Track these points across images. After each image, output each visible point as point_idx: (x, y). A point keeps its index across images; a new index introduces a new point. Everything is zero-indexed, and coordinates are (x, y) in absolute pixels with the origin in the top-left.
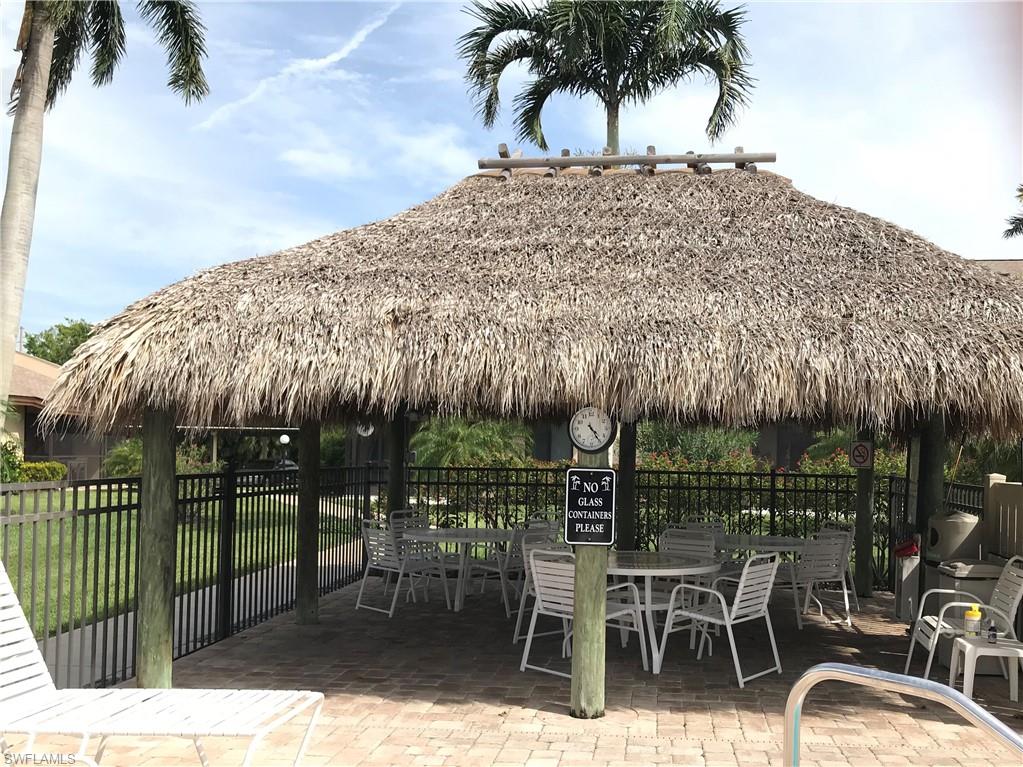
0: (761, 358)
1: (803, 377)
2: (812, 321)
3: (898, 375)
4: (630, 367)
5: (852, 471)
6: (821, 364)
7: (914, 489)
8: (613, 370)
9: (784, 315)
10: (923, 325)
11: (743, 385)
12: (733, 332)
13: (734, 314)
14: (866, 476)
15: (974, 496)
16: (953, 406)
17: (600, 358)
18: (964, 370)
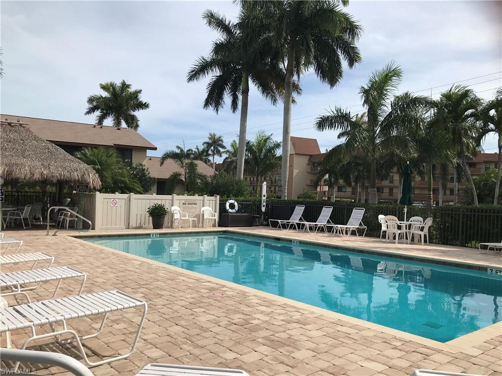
0: (35, 171)
1: (42, 174)
2: (42, 165)
3: (57, 175)
4: (11, 171)
5: (41, 191)
6: (45, 172)
7: (57, 196)
8: (7, 171)
9: (39, 164)
10: (61, 167)
11: (32, 175)
12: (29, 166)
13: (29, 163)
14: (44, 192)
15: (70, 195)
16: (66, 180)
17: (4, 169)
18: (67, 174)
